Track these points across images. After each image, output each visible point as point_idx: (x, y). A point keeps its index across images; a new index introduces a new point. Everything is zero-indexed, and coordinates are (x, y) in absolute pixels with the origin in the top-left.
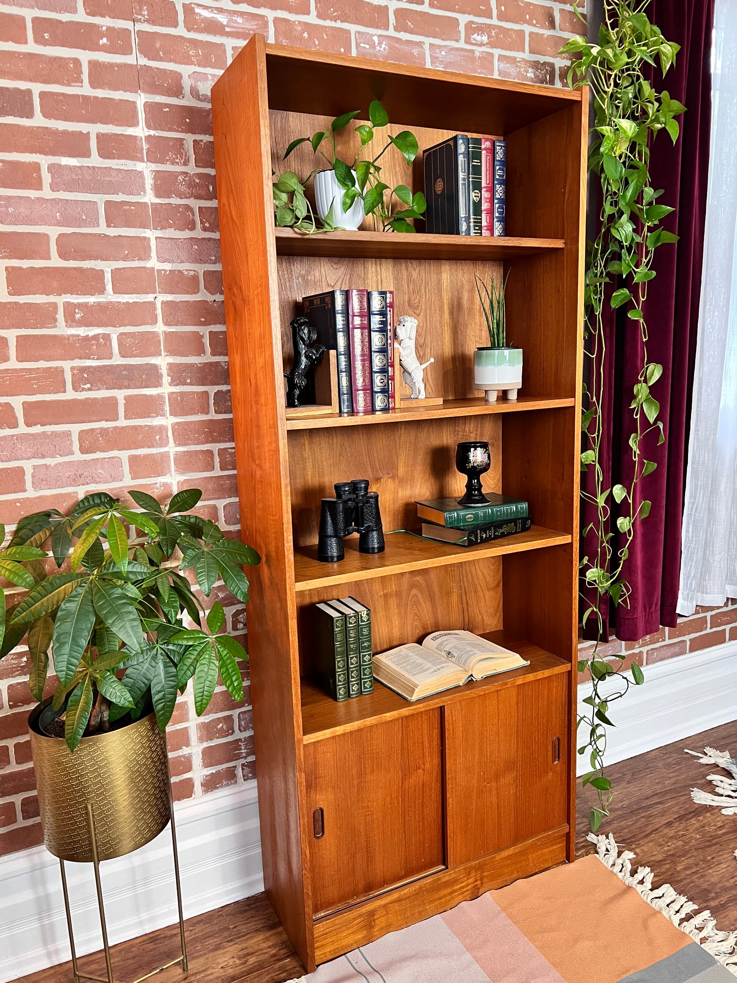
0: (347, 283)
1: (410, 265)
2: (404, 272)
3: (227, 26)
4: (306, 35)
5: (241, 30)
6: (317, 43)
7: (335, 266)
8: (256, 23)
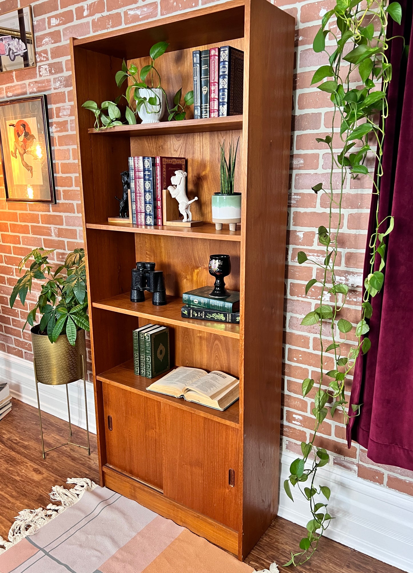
0: (184, 148)
1: (220, 135)
2: (216, 139)
3: (140, 15)
4: (175, 4)
5: (146, 15)
6: (180, 6)
7: (178, 139)
8: (152, 7)
